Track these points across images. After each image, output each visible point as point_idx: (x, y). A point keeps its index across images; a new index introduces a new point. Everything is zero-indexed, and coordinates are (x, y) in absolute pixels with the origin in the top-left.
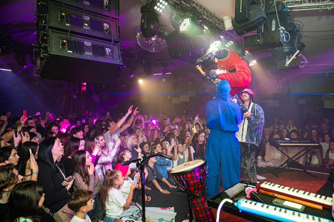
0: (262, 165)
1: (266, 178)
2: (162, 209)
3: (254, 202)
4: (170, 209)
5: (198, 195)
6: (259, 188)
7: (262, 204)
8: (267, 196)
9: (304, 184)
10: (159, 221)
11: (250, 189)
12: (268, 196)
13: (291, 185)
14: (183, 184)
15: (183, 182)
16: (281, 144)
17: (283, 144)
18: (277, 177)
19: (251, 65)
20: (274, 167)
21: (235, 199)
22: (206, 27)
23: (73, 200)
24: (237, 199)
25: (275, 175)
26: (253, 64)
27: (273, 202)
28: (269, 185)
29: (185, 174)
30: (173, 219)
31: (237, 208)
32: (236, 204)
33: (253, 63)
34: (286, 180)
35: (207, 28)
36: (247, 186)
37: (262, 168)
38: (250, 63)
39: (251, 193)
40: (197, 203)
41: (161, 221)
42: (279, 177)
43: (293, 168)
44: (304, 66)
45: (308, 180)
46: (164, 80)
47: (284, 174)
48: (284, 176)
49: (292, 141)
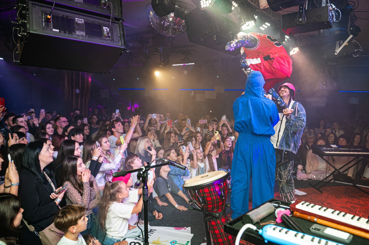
0: (302, 177)
1: (306, 194)
2: (176, 229)
3: (285, 230)
4: (185, 229)
5: (217, 215)
6: (293, 210)
7: (295, 232)
8: (303, 220)
9: (353, 202)
10: (171, 244)
11: (281, 211)
12: (306, 221)
13: (336, 203)
14: (199, 201)
15: (198, 198)
18: (320, 193)
19: (292, 53)
20: (316, 180)
21: (261, 224)
22: (235, 3)
23: (60, 218)
24: (264, 224)
25: (318, 190)
26: (295, 53)
27: (311, 229)
28: (307, 205)
29: (201, 189)
30: (188, 242)
31: (261, 236)
32: (260, 231)
34: (331, 196)
35: (236, 5)
36: (279, 207)
38: (291, 51)
39: (282, 216)
40: (216, 225)
41: (174, 244)
42: (322, 192)
43: (340, 182)
44: (358, 55)
45: (358, 197)
46: (185, 72)
47: (328, 189)
48: (329, 191)
49: (340, 149)
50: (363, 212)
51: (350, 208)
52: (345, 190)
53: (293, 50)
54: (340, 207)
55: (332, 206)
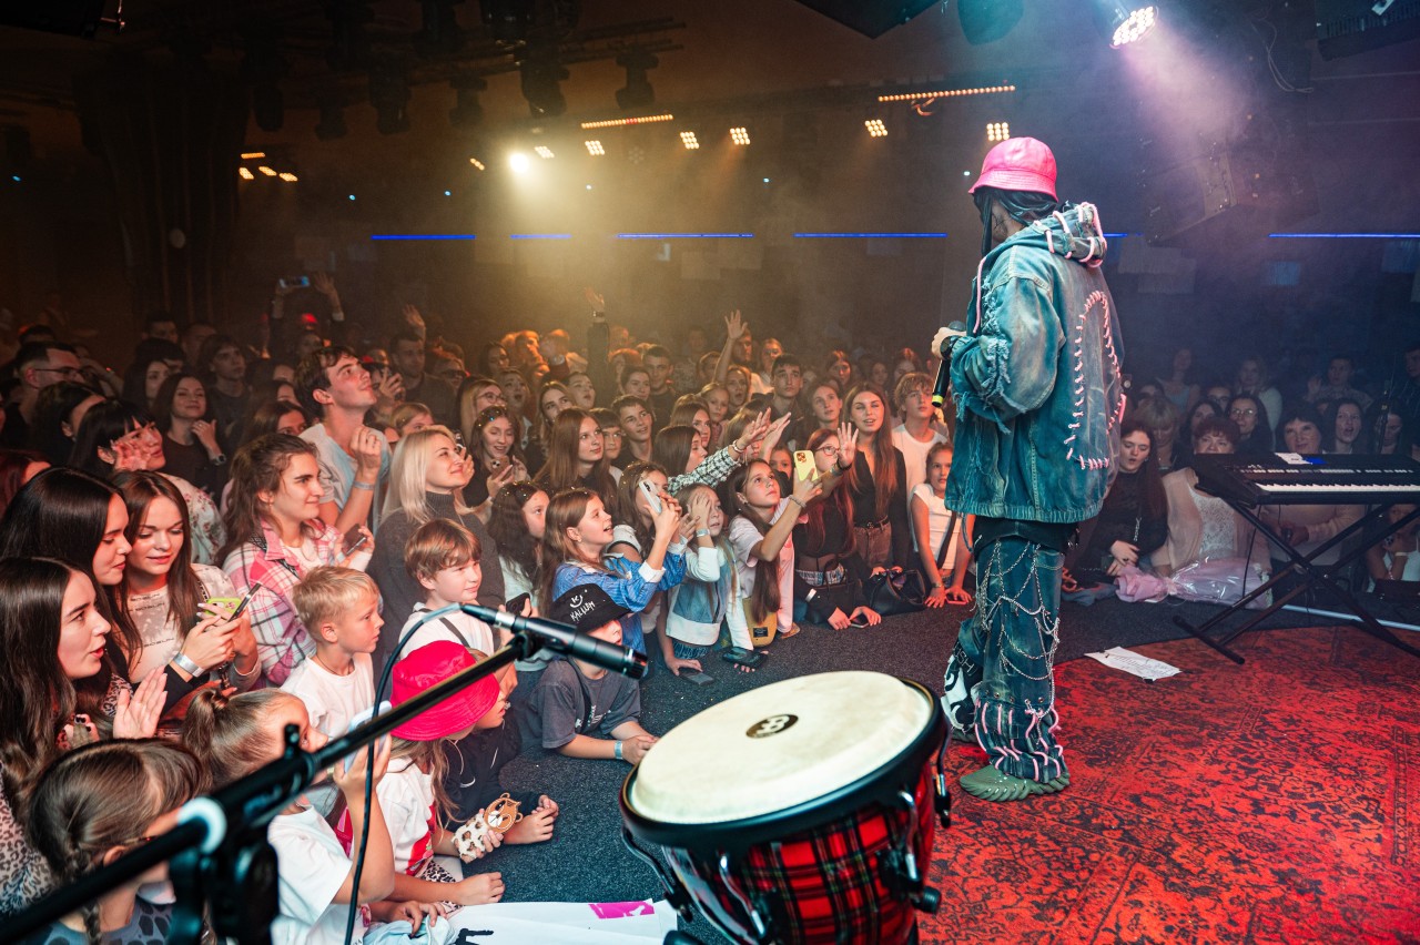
0: (1141, 589)
1: (1176, 671)
2: (601, 916)
4: (649, 911)
9: (1387, 706)
13: (1320, 713)
16: (1268, 488)
17: (1276, 488)
18: (1232, 663)
19: (1122, 36)
20: (1201, 603)
25: (1220, 649)
26: (1134, 36)
33: (1135, 25)
34: (1285, 679)
37: (1140, 604)
38: (1119, 24)
42: (1241, 661)
43: (1303, 609)
45: (1398, 680)
46: (636, 155)
47: (1261, 643)
48: (1268, 655)
49: (1322, 471)
51: (1389, 738)
52: (1330, 644)
53: (1132, 20)
54: (1344, 738)
55: (1311, 734)
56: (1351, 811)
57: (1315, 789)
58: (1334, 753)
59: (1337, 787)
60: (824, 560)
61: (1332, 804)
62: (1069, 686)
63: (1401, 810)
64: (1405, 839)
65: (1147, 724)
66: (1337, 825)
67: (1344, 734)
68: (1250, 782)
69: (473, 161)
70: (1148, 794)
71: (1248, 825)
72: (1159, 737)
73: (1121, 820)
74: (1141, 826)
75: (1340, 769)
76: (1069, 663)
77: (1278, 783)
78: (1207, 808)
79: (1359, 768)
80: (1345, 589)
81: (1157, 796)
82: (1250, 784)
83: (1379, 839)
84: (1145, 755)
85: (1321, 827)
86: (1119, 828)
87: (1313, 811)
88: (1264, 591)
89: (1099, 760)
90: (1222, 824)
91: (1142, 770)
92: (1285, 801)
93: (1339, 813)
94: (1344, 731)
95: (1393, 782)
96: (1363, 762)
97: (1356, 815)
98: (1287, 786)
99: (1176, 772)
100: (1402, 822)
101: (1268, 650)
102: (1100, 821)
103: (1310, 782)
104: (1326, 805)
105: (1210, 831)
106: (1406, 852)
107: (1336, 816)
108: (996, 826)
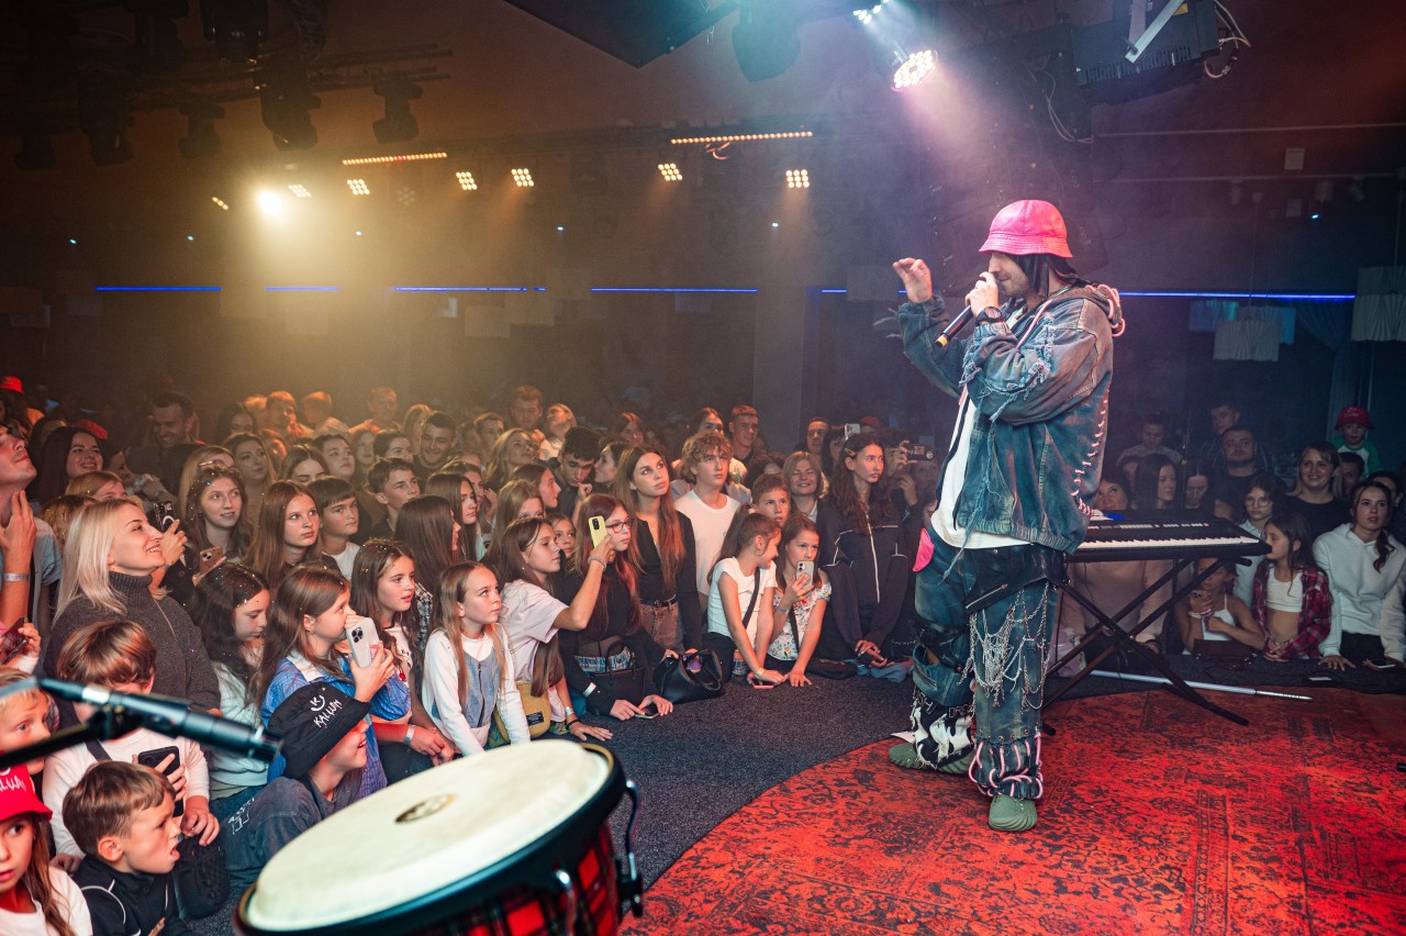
9: (1193, 769)
13: (1128, 781)
19: (903, 78)
26: (916, 79)
33: (915, 68)
34: (1096, 749)
38: (899, 65)
42: (1053, 732)
43: (1115, 675)
44: (1225, 71)
45: (1205, 742)
46: (406, 196)
47: (1073, 712)
48: (1080, 724)
49: (1122, 527)
50: (1254, 819)
51: (1193, 803)
52: (1141, 710)
53: (911, 62)
54: (1150, 805)
55: (1118, 804)
56: (1153, 882)
57: (1119, 862)
58: (1140, 823)
59: (1139, 858)
60: (607, 643)
61: (1135, 877)
62: (873, 770)
63: (1202, 876)
64: (1205, 906)
65: (953, 806)
66: (1139, 898)
67: (1151, 802)
68: (1053, 860)
69: (215, 199)
70: (948, 881)
71: (1050, 906)
72: (963, 818)
73: (919, 913)
74: (939, 917)
75: (1145, 839)
76: (875, 745)
77: (1082, 859)
78: (1008, 892)
79: (1164, 837)
80: (1157, 651)
81: (957, 883)
82: (1054, 862)
83: (1180, 910)
84: (948, 839)
85: (1122, 902)
86: (915, 921)
87: (1115, 886)
88: (1075, 655)
89: (898, 848)
90: (1022, 907)
91: (943, 856)
92: (1089, 877)
93: (1141, 885)
94: (1151, 798)
95: (1196, 848)
96: (1168, 829)
97: (1158, 886)
98: (1092, 861)
99: (979, 855)
100: (1202, 890)
101: (1081, 719)
102: (895, 915)
103: (1114, 855)
104: (1129, 878)
105: (1009, 916)
106: (1204, 920)
107: (1139, 889)
108: (782, 930)
